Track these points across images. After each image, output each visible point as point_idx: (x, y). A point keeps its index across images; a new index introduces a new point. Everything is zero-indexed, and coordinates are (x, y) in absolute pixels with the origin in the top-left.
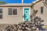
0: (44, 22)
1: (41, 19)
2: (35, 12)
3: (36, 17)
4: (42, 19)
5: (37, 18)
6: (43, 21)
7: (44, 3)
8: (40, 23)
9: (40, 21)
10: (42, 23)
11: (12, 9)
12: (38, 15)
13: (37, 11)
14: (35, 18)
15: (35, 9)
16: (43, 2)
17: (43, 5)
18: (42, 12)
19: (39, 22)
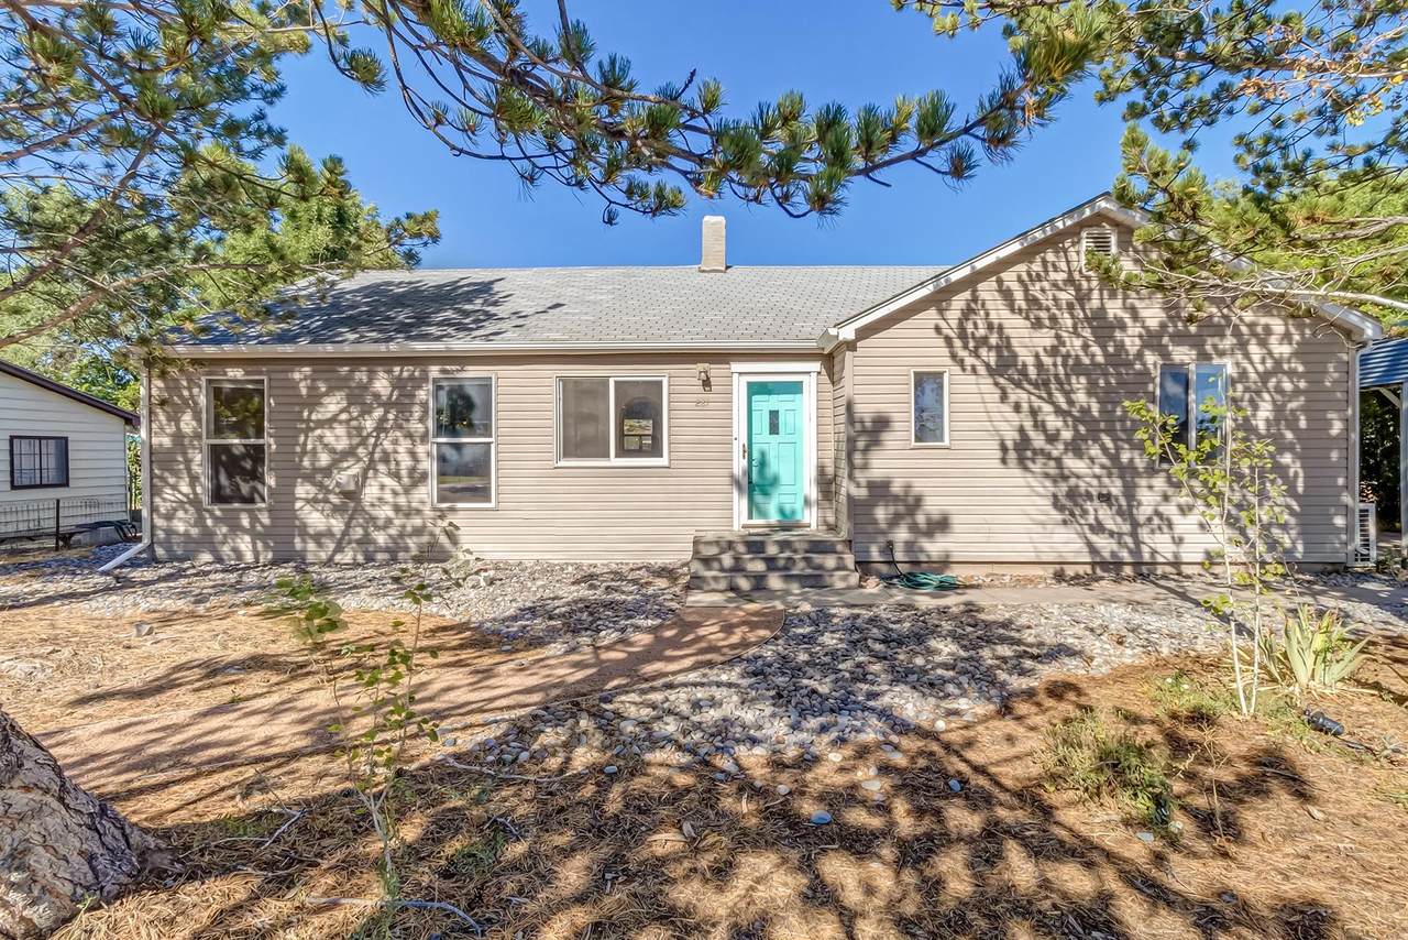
0: (950, 537)
1: (918, 501)
2: (864, 431)
3: (871, 485)
4: (933, 506)
5: (879, 490)
6: (941, 525)
7: (948, 340)
8: (910, 546)
9: (914, 528)
10: (934, 547)
11: (604, 382)
12: (892, 461)
13: (882, 423)
14: (863, 493)
15: (859, 408)
16: (938, 329)
17: (936, 357)
18: (927, 427)
19: (901, 535)
